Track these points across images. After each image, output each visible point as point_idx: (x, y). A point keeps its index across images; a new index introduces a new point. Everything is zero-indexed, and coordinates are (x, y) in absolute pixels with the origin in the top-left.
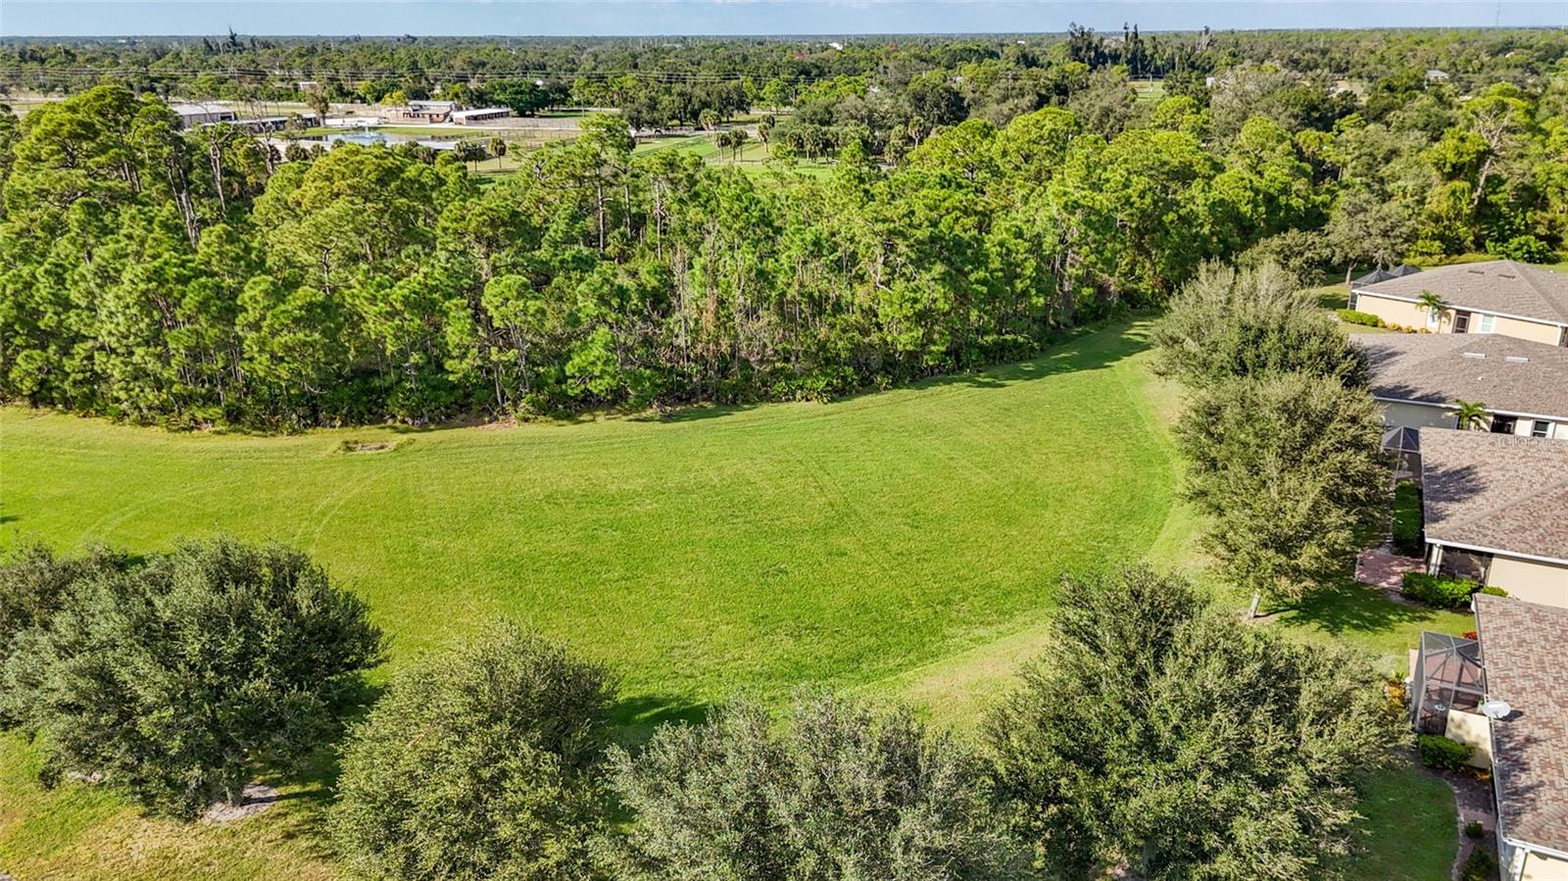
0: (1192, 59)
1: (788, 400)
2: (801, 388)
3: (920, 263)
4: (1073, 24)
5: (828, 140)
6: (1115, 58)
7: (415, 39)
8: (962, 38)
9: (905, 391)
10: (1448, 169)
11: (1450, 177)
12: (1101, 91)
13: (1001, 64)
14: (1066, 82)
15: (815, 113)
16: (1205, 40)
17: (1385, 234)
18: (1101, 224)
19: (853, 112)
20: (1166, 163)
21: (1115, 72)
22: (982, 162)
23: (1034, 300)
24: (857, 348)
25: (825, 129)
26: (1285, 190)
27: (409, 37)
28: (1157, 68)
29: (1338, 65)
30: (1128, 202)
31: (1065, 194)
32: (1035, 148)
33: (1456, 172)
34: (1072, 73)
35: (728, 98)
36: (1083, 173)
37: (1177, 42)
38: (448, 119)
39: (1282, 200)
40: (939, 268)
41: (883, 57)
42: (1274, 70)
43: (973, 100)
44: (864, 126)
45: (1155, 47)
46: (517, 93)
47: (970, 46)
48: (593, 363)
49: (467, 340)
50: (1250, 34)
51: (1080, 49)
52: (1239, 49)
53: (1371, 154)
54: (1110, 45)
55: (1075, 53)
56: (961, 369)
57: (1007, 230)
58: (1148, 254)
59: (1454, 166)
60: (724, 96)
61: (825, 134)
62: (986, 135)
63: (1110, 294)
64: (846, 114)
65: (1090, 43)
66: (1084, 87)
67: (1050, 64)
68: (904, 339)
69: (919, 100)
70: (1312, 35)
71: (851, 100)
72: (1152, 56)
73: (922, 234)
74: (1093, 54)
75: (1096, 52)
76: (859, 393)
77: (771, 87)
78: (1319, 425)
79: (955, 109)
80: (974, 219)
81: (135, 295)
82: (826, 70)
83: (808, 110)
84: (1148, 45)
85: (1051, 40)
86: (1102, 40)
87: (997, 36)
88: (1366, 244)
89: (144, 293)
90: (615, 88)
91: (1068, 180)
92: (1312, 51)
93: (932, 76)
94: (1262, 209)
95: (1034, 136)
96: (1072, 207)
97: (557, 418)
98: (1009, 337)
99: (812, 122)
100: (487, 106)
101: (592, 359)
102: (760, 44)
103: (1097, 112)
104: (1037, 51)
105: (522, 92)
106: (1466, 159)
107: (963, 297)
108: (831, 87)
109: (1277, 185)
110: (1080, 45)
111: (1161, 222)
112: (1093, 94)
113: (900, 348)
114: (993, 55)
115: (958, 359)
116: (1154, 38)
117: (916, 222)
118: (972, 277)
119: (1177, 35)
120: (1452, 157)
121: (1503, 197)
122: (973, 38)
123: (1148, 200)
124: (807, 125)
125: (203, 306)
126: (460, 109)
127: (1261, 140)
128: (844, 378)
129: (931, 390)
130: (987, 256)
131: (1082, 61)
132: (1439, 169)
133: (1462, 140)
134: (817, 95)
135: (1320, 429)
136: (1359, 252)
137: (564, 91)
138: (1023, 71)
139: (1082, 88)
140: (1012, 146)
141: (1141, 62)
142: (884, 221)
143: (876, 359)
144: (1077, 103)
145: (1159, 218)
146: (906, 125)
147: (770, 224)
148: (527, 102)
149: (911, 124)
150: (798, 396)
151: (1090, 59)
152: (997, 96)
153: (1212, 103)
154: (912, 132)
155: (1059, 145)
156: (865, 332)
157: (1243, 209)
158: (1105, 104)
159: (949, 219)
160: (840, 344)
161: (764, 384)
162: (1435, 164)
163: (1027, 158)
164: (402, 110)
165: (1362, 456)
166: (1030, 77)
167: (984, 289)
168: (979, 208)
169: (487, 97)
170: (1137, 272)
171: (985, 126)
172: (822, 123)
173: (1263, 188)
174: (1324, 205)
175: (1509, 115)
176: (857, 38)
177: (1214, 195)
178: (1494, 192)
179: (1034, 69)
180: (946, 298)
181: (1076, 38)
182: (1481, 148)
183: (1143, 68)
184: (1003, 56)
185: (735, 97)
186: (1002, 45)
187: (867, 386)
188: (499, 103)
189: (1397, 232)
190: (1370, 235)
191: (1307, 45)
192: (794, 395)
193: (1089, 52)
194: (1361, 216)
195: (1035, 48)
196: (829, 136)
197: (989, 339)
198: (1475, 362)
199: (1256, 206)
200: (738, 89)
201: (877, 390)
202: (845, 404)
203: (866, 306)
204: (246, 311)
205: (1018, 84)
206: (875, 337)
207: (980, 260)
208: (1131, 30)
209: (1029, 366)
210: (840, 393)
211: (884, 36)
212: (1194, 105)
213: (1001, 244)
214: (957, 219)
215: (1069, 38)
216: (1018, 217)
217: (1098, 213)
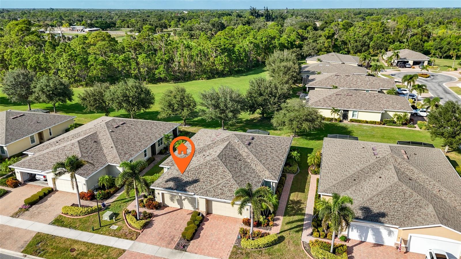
0: (282, 16)
1: (198, 80)
2: (201, 77)
3: (223, 53)
4: (251, 6)
5: (192, 35)
6: (262, 15)
7: (53, 9)
8: (221, 10)
9: (221, 78)
10: (327, 37)
11: (327, 39)
12: (258, 23)
13: (232, 17)
14: (249, 21)
15: (188, 28)
16: (286, 11)
17: (313, 49)
18: (257, 46)
19: (198, 28)
20: (270, 35)
21: (262, 19)
22: (232, 36)
23: (245, 61)
24: (211, 69)
25: (191, 32)
26: (294, 41)
27: (51, 8)
28: (273, 18)
29: (318, 18)
30: (262, 42)
31: (250, 40)
32: (243, 32)
33: (328, 38)
34: (251, 19)
35: (162, 25)
36: (253, 36)
37: (278, 12)
38: (82, 31)
39: (294, 43)
40: (226, 54)
41: (200, 15)
42: (300, 18)
43: (227, 25)
44: (201, 31)
45: (272, 13)
46: (102, 24)
47: (224, 12)
48: (161, 71)
49: (136, 67)
50: (298, 10)
51: (253, 13)
52: (294, 13)
53: (316, 36)
54: (262, 12)
55: (252, 14)
56: (232, 75)
57: (239, 47)
58: (267, 54)
59: (328, 36)
60: (161, 25)
61: (191, 33)
62: (233, 30)
63: (259, 61)
64: (196, 29)
65: (256, 12)
66: (254, 22)
67: (245, 17)
68: (220, 68)
69: (213, 25)
70: (313, 10)
71: (197, 25)
72: (272, 15)
73: (223, 47)
74: (256, 14)
75: (257, 14)
76: (212, 79)
77: (172, 23)
78: (289, 69)
79: (223, 27)
80: (232, 45)
81: (67, 59)
82: (185, 18)
83: (186, 27)
84: (271, 12)
85: (245, 11)
86: (258, 11)
87: (230, 10)
88: (310, 51)
89: (69, 58)
90: (130, 23)
91: (250, 38)
92: (312, 14)
93: (216, 19)
94: (290, 45)
95: (243, 30)
96: (251, 43)
97: (153, 84)
98: (240, 69)
99: (187, 30)
100: (94, 28)
101: (160, 70)
102: (163, 11)
103: (257, 28)
104: (242, 14)
105: (103, 24)
106: (330, 35)
107: (231, 60)
108: (191, 22)
109: (293, 40)
110: (253, 12)
111: (269, 47)
112: (256, 24)
113: (220, 69)
114: (230, 15)
115: (231, 73)
116: (272, 10)
117: (221, 45)
118: (233, 56)
119: (279, 10)
120: (327, 34)
121: (339, 43)
122: (224, 10)
123: (266, 43)
124: (186, 31)
125: (81, 61)
126: (86, 28)
127: (290, 31)
128: (209, 75)
129: (226, 78)
130: (235, 52)
131: (253, 16)
132: (325, 37)
133: (329, 31)
134: (188, 24)
135: (289, 70)
136: (308, 53)
137: (115, 24)
138: (239, 19)
139: (253, 22)
140: (238, 32)
141: (269, 16)
142: (215, 44)
143: (215, 72)
144: (252, 26)
145: (269, 46)
146: (211, 31)
147: (189, 48)
148: (105, 27)
149: (213, 30)
150: (200, 79)
151: (256, 16)
152: (233, 24)
153: (284, 26)
154: (213, 33)
155: (248, 32)
156: (213, 67)
157: (286, 45)
158: (259, 26)
159: (227, 45)
160: (208, 69)
161: (193, 77)
162: (324, 36)
163: (242, 35)
164: (68, 29)
165: (295, 73)
166: (241, 20)
167: (235, 58)
168: (233, 43)
169: (93, 25)
170: (265, 58)
171: (232, 28)
172: (190, 31)
173: (290, 40)
174: (302, 44)
175: (340, 26)
176: (191, 10)
177: (280, 42)
178: (336, 42)
179: (241, 18)
180: (228, 60)
181: (252, 10)
182: (333, 32)
183: (270, 18)
184: (233, 15)
185: (164, 25)
186: (232, 12)
187: (214, 77)
188: (97, 27)
189: (315, 49)
190: (310, 50)
191: (311, 13)
192: (199, 78)
193: (255, 13)
194: (309, 46)
195: (241, 13)
196: (192, 34)
197: (236, 69)
198: (321, 66)
199: (288, 44)
200: (165, 23)
201: (215, 78)
202: (210, 80)
203: (212, 62)
204: (90, 62)
205: (238, 22)
206: (214, 67)
207: (234, 53)
208: (266, 8)
209: (244, 74)
210: (208, 78)
211: (198, 10)
212: (277, 24)
213: (238, 50)
214: (229, 45)
215: (250, 10)
216: (241, 45)
217: (256, 44)
